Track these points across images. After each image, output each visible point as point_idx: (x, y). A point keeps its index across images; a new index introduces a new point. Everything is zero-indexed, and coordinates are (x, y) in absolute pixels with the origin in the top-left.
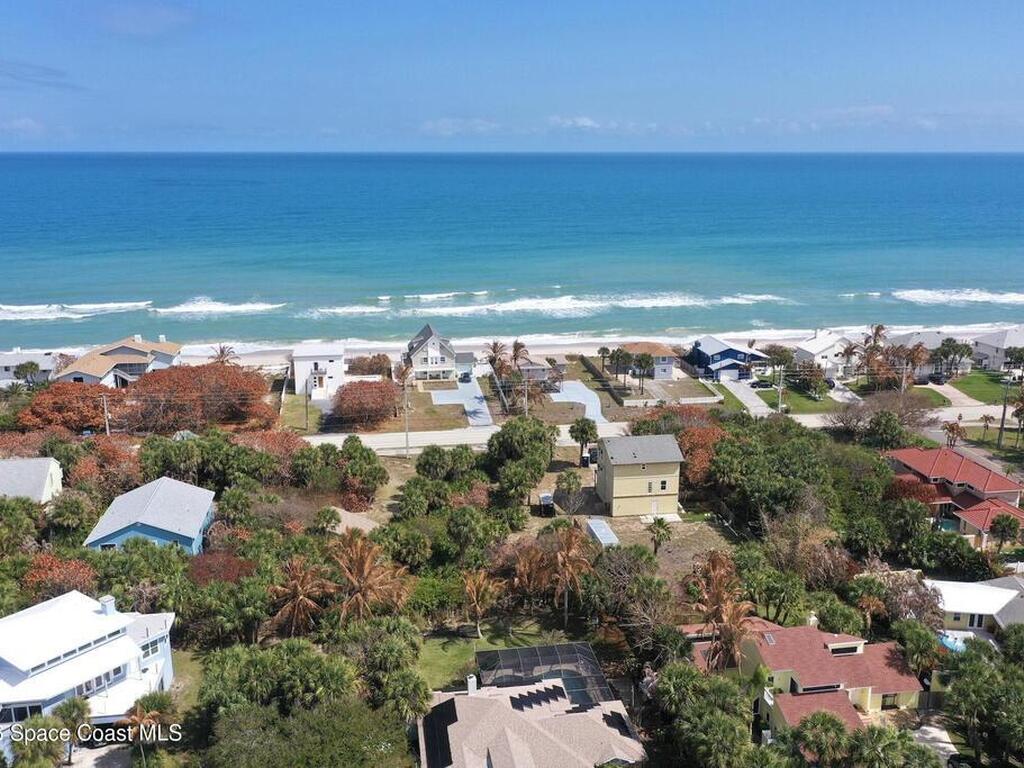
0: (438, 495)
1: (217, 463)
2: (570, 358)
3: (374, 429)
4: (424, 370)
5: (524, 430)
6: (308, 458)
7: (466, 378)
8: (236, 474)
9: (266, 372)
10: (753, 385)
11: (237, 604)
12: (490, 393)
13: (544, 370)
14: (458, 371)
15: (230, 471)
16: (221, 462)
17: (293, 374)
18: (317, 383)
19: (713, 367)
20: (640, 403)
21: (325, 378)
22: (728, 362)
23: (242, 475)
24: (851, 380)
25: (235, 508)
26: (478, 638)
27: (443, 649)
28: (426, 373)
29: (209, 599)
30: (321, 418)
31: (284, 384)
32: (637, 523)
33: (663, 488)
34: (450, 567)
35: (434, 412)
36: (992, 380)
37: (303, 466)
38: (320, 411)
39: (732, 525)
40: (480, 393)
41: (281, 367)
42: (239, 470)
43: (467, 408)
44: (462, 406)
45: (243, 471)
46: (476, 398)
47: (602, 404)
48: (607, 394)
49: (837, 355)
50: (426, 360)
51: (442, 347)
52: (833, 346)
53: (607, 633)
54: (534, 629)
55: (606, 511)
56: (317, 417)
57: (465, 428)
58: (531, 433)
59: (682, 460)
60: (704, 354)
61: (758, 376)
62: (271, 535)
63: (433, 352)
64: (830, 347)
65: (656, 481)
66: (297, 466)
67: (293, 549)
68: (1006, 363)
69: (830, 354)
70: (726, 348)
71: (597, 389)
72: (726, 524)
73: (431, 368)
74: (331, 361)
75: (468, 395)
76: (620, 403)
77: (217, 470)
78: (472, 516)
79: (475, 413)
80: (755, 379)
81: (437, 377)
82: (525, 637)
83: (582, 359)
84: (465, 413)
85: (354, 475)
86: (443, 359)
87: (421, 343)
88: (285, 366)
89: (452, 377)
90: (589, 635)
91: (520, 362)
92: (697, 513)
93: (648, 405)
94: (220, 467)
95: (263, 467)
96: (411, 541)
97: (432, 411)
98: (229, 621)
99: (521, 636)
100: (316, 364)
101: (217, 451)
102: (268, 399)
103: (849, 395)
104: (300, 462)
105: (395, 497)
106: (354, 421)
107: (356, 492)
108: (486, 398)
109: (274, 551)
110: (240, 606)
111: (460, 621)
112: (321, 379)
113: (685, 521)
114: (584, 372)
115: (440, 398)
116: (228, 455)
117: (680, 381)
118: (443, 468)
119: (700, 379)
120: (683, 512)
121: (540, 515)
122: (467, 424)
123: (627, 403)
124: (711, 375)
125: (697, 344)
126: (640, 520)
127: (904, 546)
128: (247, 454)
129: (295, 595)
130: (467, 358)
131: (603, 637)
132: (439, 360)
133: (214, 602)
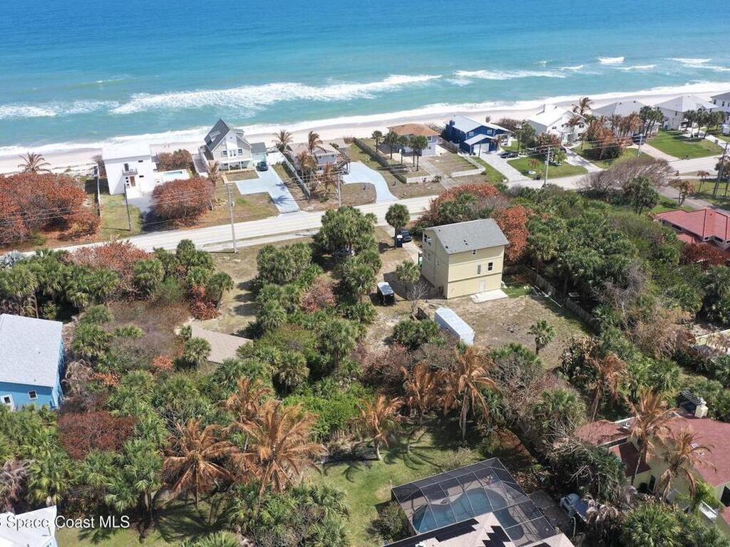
0: (292, 300)
1: (55, 285)
2: (347, 141)
3: (194, 224)
4: (225, 162)
5: (352, 222)
6: (150, 271)
7: (262, 167)
8: (78, 294)
9: (75, 173)
10: (503, 156)
11: (125, 475)
12: (289, 180)
13: (333, 156)
14: (255, 161)
15: (71, 292)
16: (59, 283)
17: (104, 173)
18: (130, 183)
19: (469, 142)
20: (420, 179)
21: (137, 178)
22: (481, 137)
23: (84, 295)
24: (575, 146)
25: (92, 345)
26: (377, 459)
27: (347, 478)
28: (227, 164)
29: (91, 476)
30: (141, 217)
31: (97, 185)
32: (470, 303)
33: (490, 269)
34: (328, 381)
35: (244, 202)
36: (675, 138)
37: (146, 280)
38: (139, 211)
39: (551, 296)
40: (280, 181)
41: (88, 167)
42: (80, 290)
43: (274, 196)
44: (267, 193)
45: (85, 291)
46: (277, 185)
47: (388, 184)
48: (388, 173)
49: (563, 126)
50: (225, 153)
51: (239, 140)
52: (561, 118)
53: (501, 438)
54: (427, 440)
55: (440, 293)
56: (137, 216)
57: (277, 215)
58: (357, 225)
59: (507, 242)
60: (459, 131)
61: (503, 147)
62: (142, 378)
63: (231, 144)
64: (559, 120)
65: (484, 263)
66: (140, 279)
67: (171, 394)
68: (683, 124)
69: (558, 125)
70: (479, 126)
71: (379, 169)
72: (547, 296)
73: (231, 160)
74: (140, 161)
75: (270, 182)
76: (404, 182)
77: (56, 290)
78: (347, 331)
79: (281, 199)
80: (501, 151)
81: (237, 167)
82: (423, 452)
83: (355, 141)
84: (272, 200)
85: (198, 282)
86: (240, 151)
87: (219, 138)
88: (93, 166)
89: (250, 167)
90: (483, 441)
91: (316, 150)
92: (517, 286)
93: (427, 180)
94: (59, 288)
95: (105, 284)
96: (289, 364)
97: (242, 201)
98: (120, 498)
99: (418, 451)
100: (126, 166)
101: (53, 272)
102: (87, 203)
103: (578, 158)
104: (142, 276)
105: (239, 298)
106: (174, 217)
107: (203, 300)
108: (286, 184)
109: (149, 397)
110: (130, 480)
111: (353, 440)
112: (132, 179)
113: (510, 297)
114: (362, 153)
115: (246, 187)
116: (65, 276)
117: (442, 157)
118: (289, 271)
119: (459, 154)
120: (505, 287)
121: (382, 304)
122: (277, 213)
123: (409, 180)
124: (467, 149)
125: (452, 123)
126: (471, 299)
127: (714, 308)
128: (85, 273)
129: (193, 462)
130: (259, 148)
131: (498, 443)
132: (237, 152)
133: (98, 478)
